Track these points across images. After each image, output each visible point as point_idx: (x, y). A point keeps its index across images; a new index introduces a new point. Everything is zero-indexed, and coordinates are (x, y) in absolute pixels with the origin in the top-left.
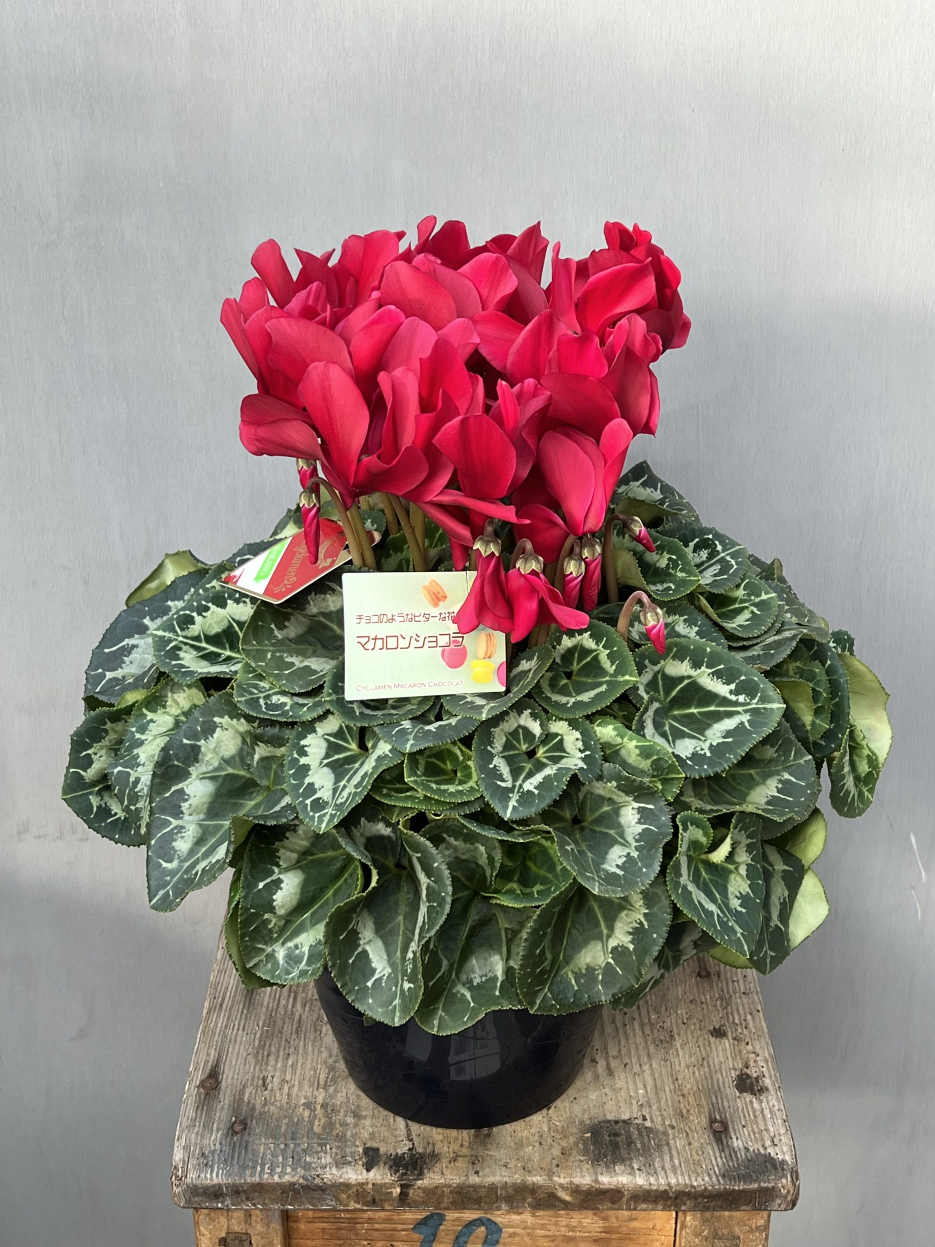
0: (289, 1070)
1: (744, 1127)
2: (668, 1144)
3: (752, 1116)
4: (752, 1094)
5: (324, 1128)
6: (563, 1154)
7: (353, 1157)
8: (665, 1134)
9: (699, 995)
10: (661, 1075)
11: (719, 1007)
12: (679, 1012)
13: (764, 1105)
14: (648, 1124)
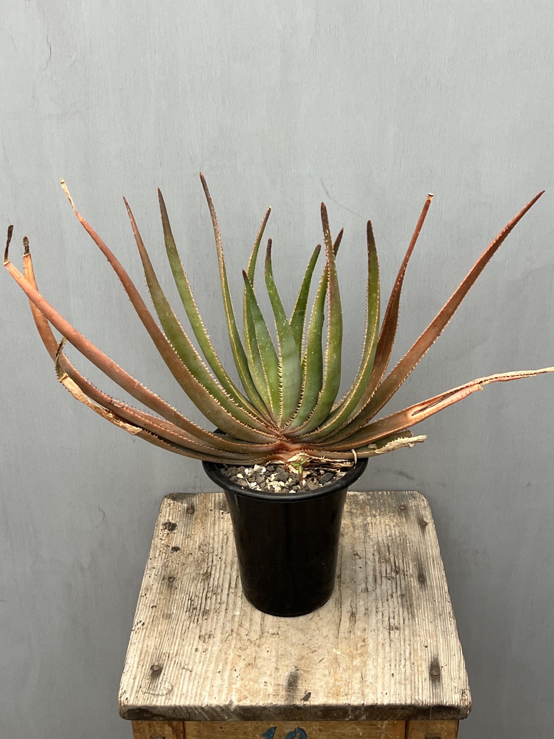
1: (179, 511)
2: (215, 504)
3: (174, 514)
4: (171, 523)
8: (215, 508)
9: (179, 567)
10: (210, 530)
11: (170, 561)
12: (192, 559)
13: (167, 518)
14: (222, 511)
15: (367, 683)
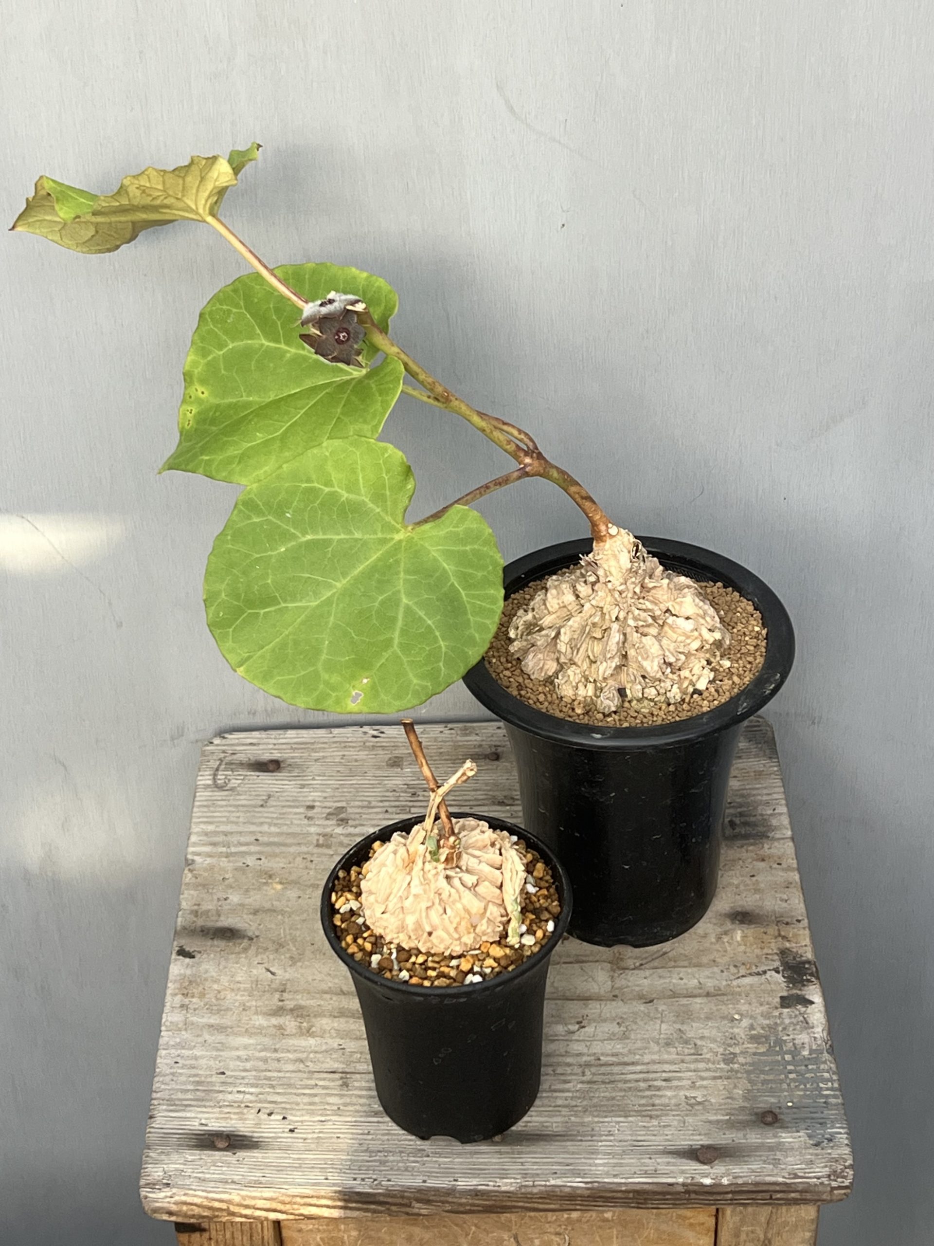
0: (675, 1083)
5: (759, 1044)
6: (763, 860)
7: (796, 1016)
15: (207, 1036)
